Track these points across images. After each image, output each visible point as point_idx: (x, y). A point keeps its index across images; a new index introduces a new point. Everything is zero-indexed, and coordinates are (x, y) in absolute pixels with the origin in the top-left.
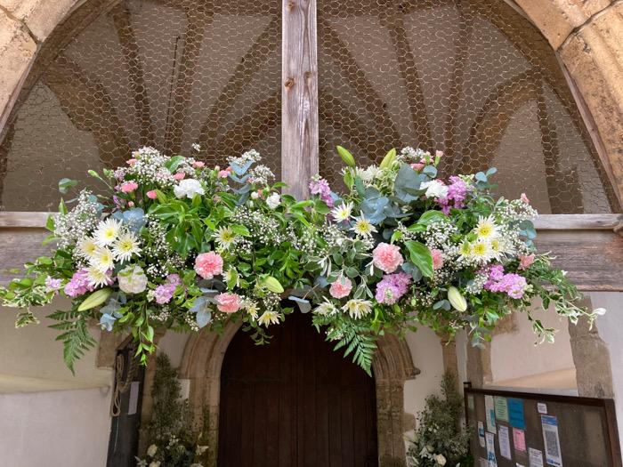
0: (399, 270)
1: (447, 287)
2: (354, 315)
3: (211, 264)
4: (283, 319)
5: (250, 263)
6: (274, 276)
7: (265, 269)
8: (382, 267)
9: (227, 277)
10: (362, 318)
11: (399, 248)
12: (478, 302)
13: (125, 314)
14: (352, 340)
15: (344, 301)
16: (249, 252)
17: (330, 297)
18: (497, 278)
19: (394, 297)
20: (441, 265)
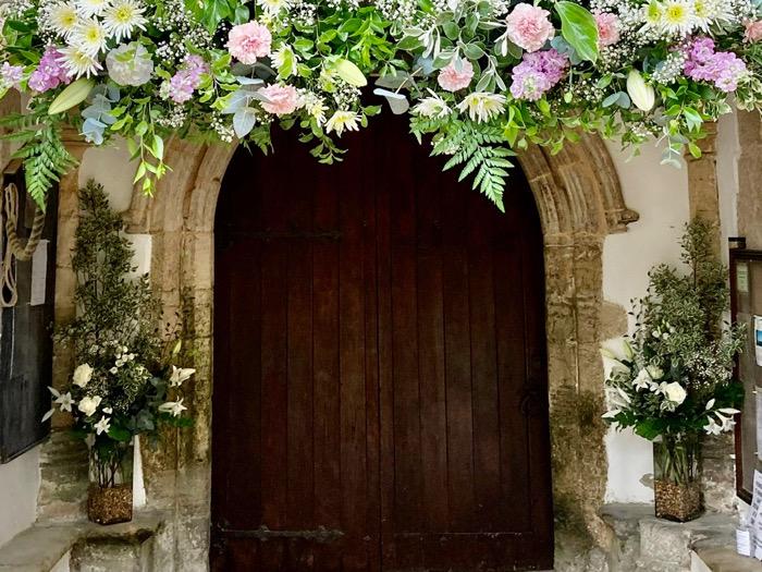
0: (547, 47)
1: (625, 72)
2: (477, 116)
3: (254, 42)
4: (365, 123)
5: (312, 37)
6: (350, 59)
7: (335, 46)
8: (520, 42)
9: (278, 60)
10: (490, 121)
11: (548, 13)
12: (672, 95)
13: (121, 117)
14: (472, 155)
15: (460, 96)
16: (310, 22)
17: (439, 89)
18: (702, 59)
19: (539, 90)
20: (615, 39)
